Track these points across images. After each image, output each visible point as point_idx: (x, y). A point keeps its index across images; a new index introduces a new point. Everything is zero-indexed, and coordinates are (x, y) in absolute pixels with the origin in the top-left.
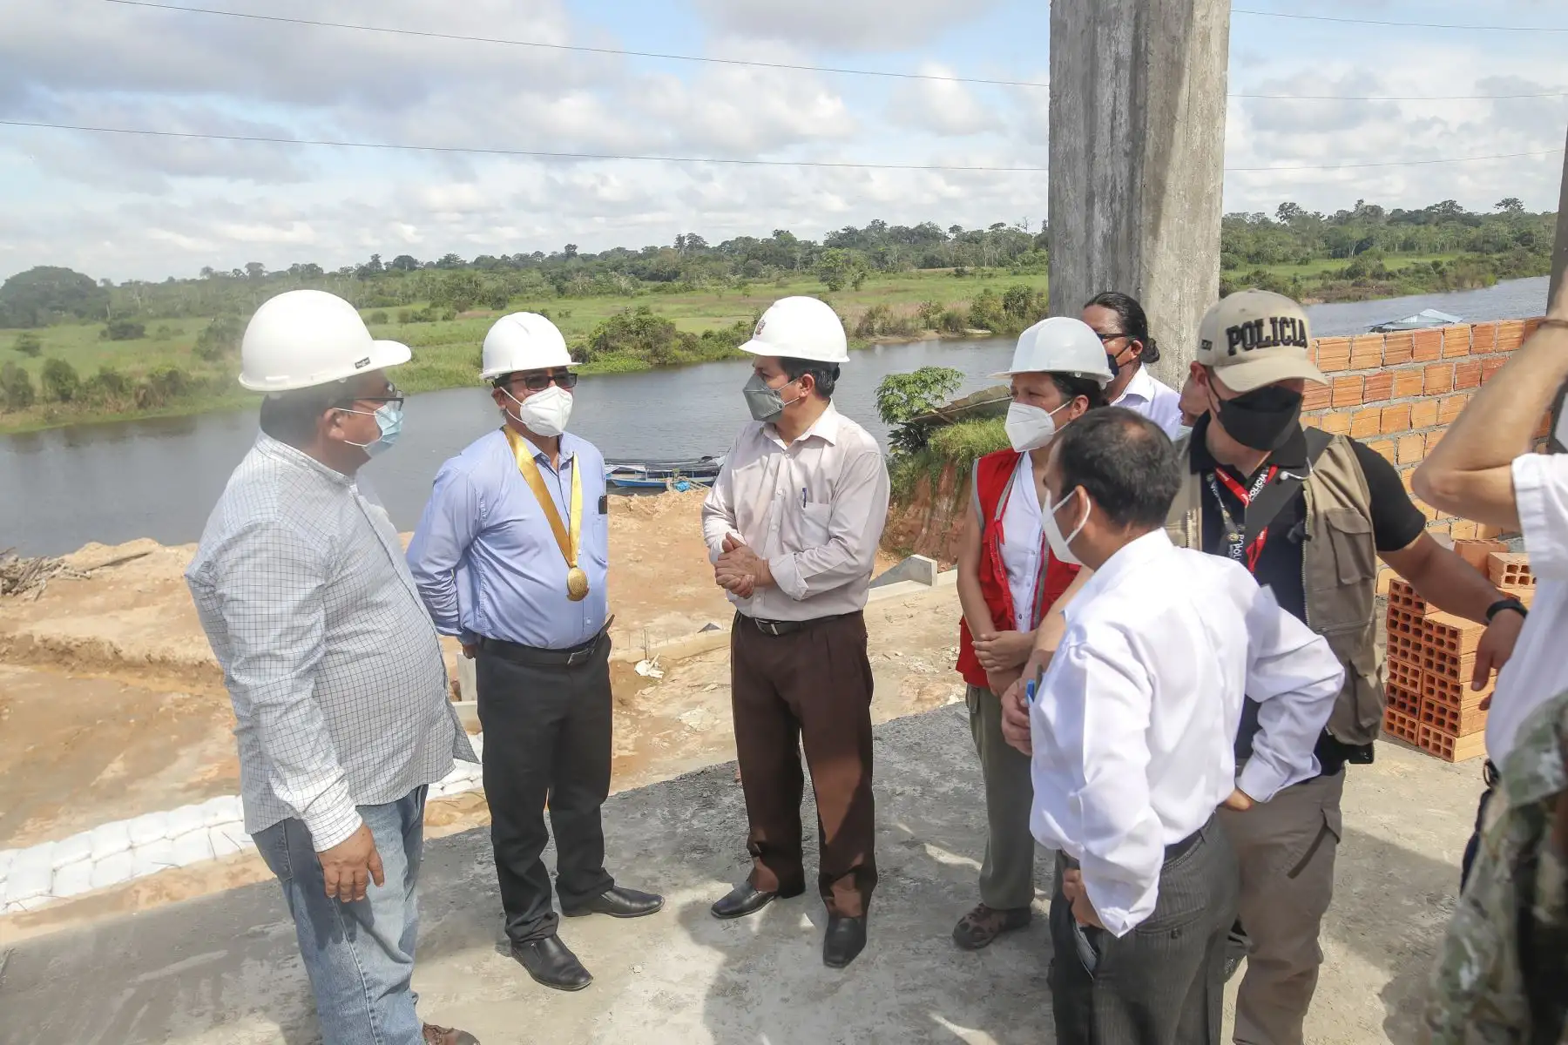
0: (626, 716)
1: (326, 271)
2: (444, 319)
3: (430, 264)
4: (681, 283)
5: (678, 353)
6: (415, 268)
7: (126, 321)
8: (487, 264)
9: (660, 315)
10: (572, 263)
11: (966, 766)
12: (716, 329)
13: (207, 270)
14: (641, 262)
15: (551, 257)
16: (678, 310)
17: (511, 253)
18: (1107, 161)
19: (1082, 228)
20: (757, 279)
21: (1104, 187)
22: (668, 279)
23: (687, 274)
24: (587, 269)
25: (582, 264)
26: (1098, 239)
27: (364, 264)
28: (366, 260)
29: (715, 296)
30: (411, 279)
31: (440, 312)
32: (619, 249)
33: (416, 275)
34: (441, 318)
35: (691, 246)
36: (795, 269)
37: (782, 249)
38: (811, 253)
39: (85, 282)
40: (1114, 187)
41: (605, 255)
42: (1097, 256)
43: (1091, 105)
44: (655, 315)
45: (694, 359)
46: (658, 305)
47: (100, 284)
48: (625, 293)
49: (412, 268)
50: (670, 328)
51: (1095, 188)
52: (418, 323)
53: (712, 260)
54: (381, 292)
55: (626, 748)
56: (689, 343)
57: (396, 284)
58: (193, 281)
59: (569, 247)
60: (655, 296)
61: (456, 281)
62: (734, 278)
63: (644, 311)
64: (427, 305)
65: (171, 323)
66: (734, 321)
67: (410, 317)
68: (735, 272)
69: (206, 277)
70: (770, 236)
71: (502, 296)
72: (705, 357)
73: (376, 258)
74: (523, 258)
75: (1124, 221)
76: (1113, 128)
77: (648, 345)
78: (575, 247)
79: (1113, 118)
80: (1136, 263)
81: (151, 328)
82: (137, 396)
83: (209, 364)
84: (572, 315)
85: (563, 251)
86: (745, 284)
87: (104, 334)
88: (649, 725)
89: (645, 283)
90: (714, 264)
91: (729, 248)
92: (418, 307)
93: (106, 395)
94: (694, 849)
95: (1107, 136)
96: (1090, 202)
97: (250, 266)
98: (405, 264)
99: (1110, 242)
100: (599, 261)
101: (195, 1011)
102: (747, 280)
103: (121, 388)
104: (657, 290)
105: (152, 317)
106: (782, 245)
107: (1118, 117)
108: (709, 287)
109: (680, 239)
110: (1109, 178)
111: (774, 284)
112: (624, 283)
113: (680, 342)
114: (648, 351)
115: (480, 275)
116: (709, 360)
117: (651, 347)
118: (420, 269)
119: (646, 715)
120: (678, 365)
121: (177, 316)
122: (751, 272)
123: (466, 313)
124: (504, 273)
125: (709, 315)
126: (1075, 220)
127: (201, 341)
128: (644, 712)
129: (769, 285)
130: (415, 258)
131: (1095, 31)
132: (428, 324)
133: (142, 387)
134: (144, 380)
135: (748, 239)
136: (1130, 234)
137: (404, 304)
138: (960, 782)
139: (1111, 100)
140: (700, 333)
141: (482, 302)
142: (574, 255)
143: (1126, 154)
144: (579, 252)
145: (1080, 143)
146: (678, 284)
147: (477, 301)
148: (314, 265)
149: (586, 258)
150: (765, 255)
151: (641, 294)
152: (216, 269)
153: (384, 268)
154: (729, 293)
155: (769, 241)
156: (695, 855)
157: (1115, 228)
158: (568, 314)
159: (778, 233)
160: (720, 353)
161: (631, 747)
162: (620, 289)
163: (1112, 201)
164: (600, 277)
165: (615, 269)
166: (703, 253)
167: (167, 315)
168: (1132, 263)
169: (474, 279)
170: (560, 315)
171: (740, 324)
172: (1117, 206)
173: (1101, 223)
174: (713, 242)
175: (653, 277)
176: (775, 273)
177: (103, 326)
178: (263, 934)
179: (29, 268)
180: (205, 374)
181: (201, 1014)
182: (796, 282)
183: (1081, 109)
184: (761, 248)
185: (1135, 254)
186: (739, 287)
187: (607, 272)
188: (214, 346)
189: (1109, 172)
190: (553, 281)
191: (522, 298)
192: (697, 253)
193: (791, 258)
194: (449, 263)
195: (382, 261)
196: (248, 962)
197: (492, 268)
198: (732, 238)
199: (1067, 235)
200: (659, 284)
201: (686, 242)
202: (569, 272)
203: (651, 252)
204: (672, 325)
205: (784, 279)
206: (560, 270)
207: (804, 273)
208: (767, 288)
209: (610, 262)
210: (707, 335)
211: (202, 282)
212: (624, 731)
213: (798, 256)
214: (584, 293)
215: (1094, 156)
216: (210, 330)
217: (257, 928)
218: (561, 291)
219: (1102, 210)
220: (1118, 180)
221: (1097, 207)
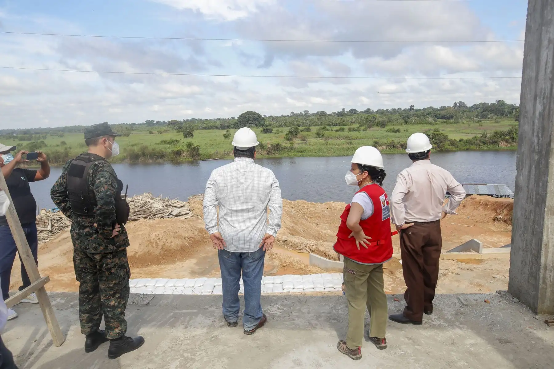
0: (391, 278)
1: (328, 113)
2: (363, 130)
3: (361, 112)
4: (453, 120)
5: (448, 147)
6: (356, 113)
7: (268, 128)
8: (381, 112)
9: (443, 132)
10: (411, 112)
11: (450, 317)
12: (465, 138)
13: (292, 113)
14: (439, 112)
15: (404, 110)
16: (451, 130)
17: (390, 109)
18: (543, 82)
19: (532, 110)
20: (486, 119)
21: (541, 92)
22: (449, 119)
23: (456, 117)
24: (417, 115)
25: (416, 113)
26: (537, 114)
27: (340, 111)
28: (340, 110)
29: (467, 125)
30: (354, 117)
31: (362, 128)
32: (430, 107)
33: (356, 115)
34: (362, 130)
35: (460, 106)
36: (504, 116)
37: (500, 108)
38: (513, 109)
39: (259, 116)
40: (545, 93)
41: (425, 109)
42: (537, 121)
43: (538, 60)
44: (441, 132)
45: (454, 149)
46: (443, 128)
47: (263, 116)
48: (431, 123)
49: (355, 113)
50: (446, 137)
51: (538, 93)
52: (354, 132)
53: (468, 112)
54: (344, 121)
55: (388, 289)
56: (453, 143)
57: (349, 118)
58: (288, 116)
59: (411, 106)
60: (443, 125)
61: (368, 118)
62: (476, 119)
63: (437, 130)
64: (358, 125)
65: (280, 129)
66: (473, 135)
67: (352, 129)
68: (477, 116)
69: (292, 115)
70: (494, 102)
71: (384, 123)
72: (459, 149)
73: (344, 109)
74: (394, 110)
75: (547, 107)
76: (546, 69)
77: (436, 143)
78: (414, 106)
79: (546, 64)
80: (551, 125)
81: (274, 130)
82: (267, 150)
83: (288, 142)
84: (409, 131)
85: (409, 108)
86: (481, 121)
87: (261, 131)
88: (399, 282)
89: (439, 120)
90: (468, 113)
91: (476, 107)
92: (355, 126)
93: (259, 150)
94: (334, 319)
95: (543, 72)
96: (535, 99)
97: (305, 112)
98: (353, 111)
99: (542, 115)
100: (422, 111)
101: (183, 323)
102: (482, 120)
103: (263, 148)
104: (442, 123)
105: (275, 127)
106: (500, 106)
107: (548, 64)
108: (465, 122)
109: (455, 104)
110: (543, 89)
111: (493, 121)
112: (430, 120)
113: (449, 142)
114: (436, 145)
115: (378, 116)
116: (461, 150)
117: (437, 144)
118: (358, 113)
119: (399, 279)
120: (448, 151)
121: (282, 127)
122: (484, 117)
123: (371, 129)
124: (387, 115)
125: (462, 133)
126: (529, 107)
127: (287, 135)
128: (399, 278)
129: (491, 122)
130: (356, 109)
131: (542, 29)
132: (357, 133)
133: (269, 148)
134: (270, 146)
135: (485, 104)
136: (549, 112)
137: (351, 125)
138: (443, 322)
139: (546, 57)
140: (458, 140)
141: (377, 125)
142: (413, 109)
143: (550, 79)
144: (415, 108)
145: (533, 75)
146: (452, 120)
147: (375, 125)
148: (324, 111)
149: (417, 110)
150: (491, 110)
151: (437, 124)
152: (295, 112)
153: (346, 113)
154: (472, 124)
155: (494, 104)
156: (333, 321)
157: (544, 110)
158: (407, 130)
159: (498, 101)
160: (465, 148)
161: (390, 289)
162: (429, 122)
163: (544, 98)
164: (422, 117)
165: (428, 114)
166: (465, 109)
167: (279, 126)
168: (549, 125)
169: (375, 117)
170: (404, 131)
171: (475, 137)
172: (545, 101)
173: (539, 108)
174: (469, 105)
175: (442, 118)
176: (495, 117)
177: (262, 129)
178: (207, 309)
179: (246, 111)
180: (287, 145)
181: (184, 325)
182: (504, 121)
183: (534, 61)
184: (490, 107)
185: (550, 121)
186: (478, 122)
187: (425, 116)
188: (290, 136)
189: (543, 87)
190: (404, 118)
191: (392, 124)
192: (462, 109)
193: (503, 111)
194: (368, 111)
195: (346, 110)
196: (200, 315)
197: (382, 114)
198: (477, 103)
199: (526, 112)
200: (445, 120)
201: (458, 105)
202: (410, 115)
203: (443, 108)
204: (447, 136)
205: (499, 120)
206: (407, 114)
207: (508, 117)
208: (491, 123)
209: (427, 112)
210: (460, 141)
211: (291, 116)
212: (389, 283)
213: (506, 110)
214: (415, 123)
215: (538, 80)
216: (290, 131)
217: (207, 307)
218: (406, 122)
219: (540, 103)
220: (546, 90)
221: (538, 101)
